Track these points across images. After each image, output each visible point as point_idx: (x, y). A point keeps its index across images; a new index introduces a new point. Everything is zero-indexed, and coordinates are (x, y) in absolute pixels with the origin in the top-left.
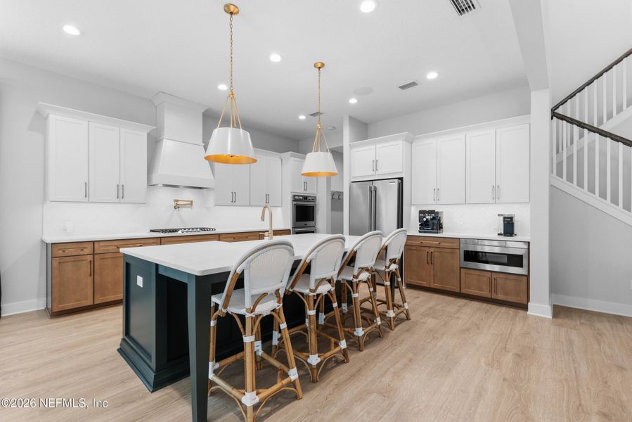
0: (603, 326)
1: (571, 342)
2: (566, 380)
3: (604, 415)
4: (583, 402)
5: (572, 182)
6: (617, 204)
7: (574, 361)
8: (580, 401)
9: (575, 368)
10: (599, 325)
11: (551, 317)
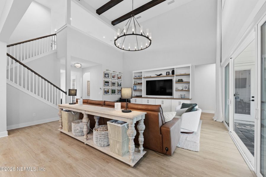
0: (27, 131)
1: (21, 140)
2: (27, 151)
3: (43, 152)
4: (36, 153)
5: (17, 84)
6: (32, 92)
7: (26, 144)
8: (35, 153)
9: (28, 146)
10: (26, 131)
11: (8, 135)
